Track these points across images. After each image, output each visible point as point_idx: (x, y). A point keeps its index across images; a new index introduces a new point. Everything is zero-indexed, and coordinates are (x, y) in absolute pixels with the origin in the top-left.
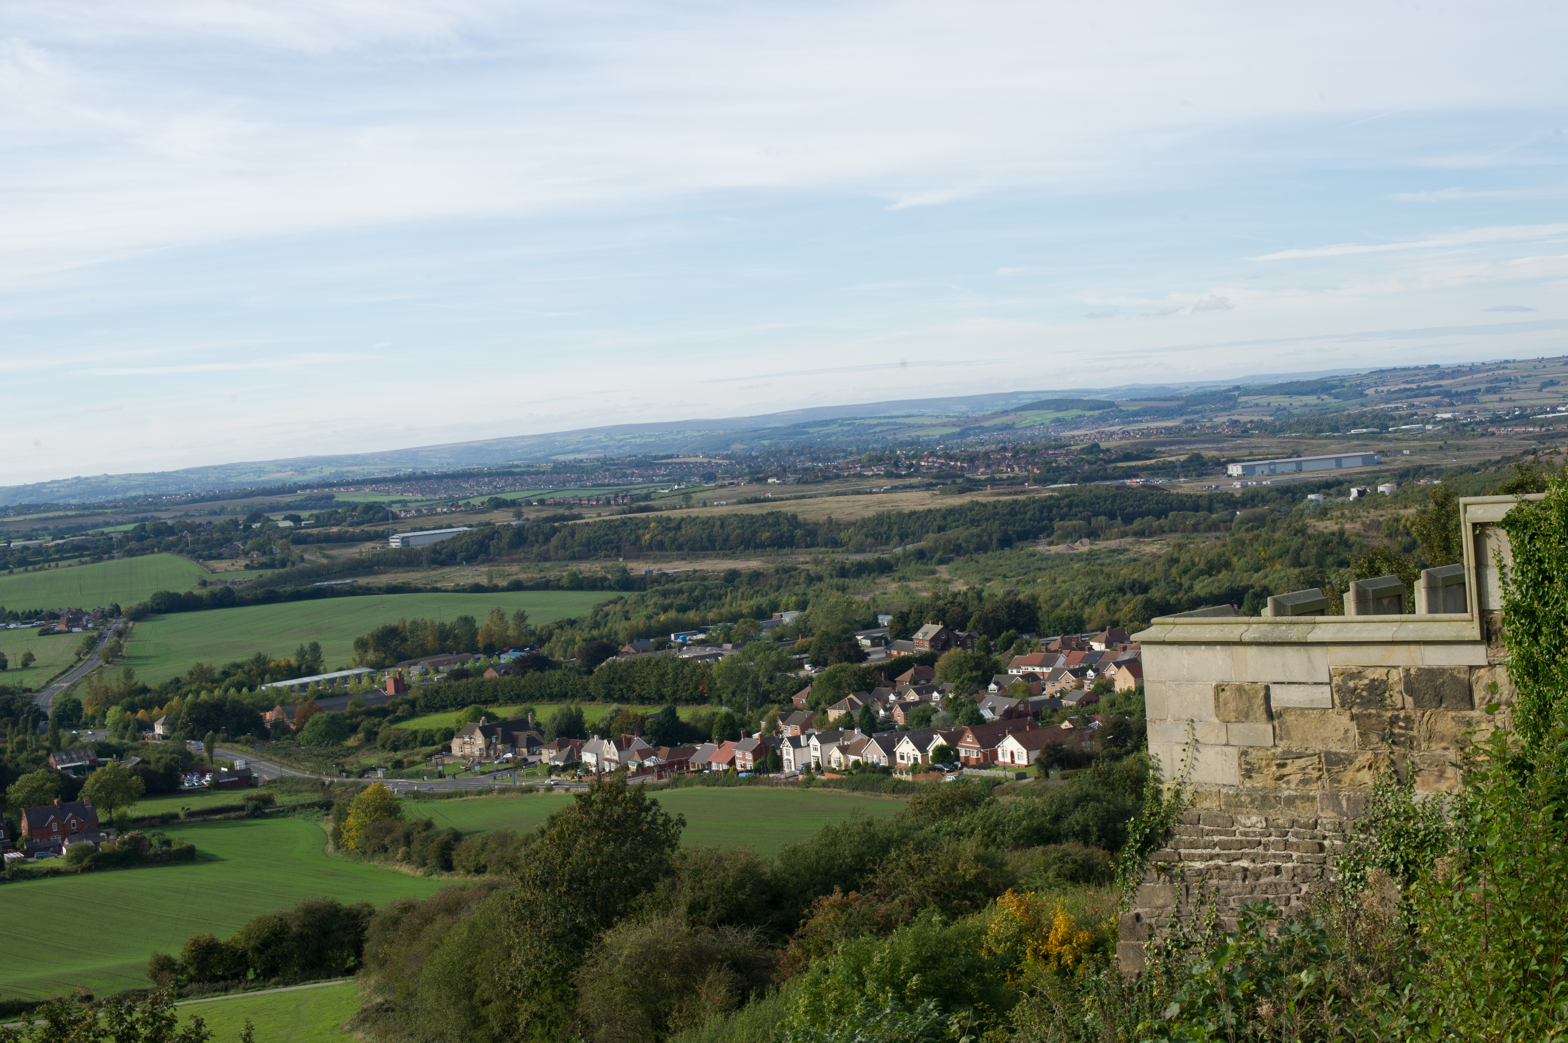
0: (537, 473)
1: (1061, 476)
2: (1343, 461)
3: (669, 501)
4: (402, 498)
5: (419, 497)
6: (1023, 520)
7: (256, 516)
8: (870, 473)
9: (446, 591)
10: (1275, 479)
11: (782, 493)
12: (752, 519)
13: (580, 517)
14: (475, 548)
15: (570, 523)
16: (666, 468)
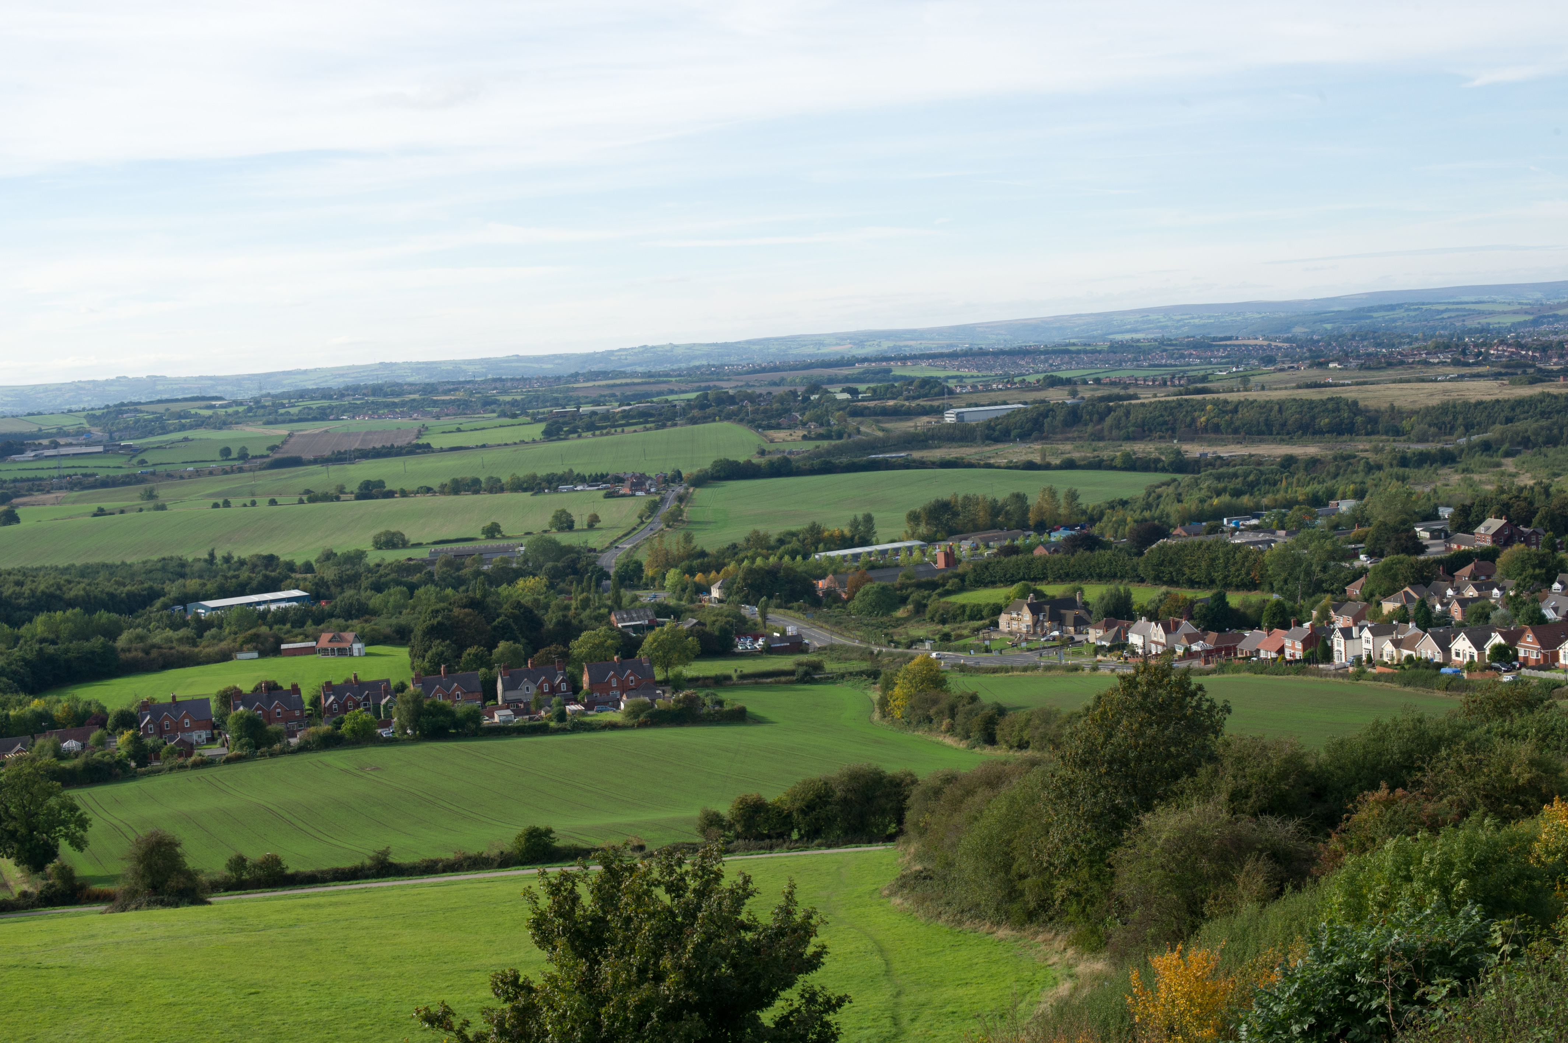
0: (1093, 352)
3: (1226, 384)
4: (958, 373)
5: (975, 373)
7: (815, 387)
8: (1436, 361)
9: (999, 467)
11: (1344, 378)
12: (1312, 405)
13: (1135, 397)
14: (1029, 425)
15: (1125, 403)
16: (1225, 350)
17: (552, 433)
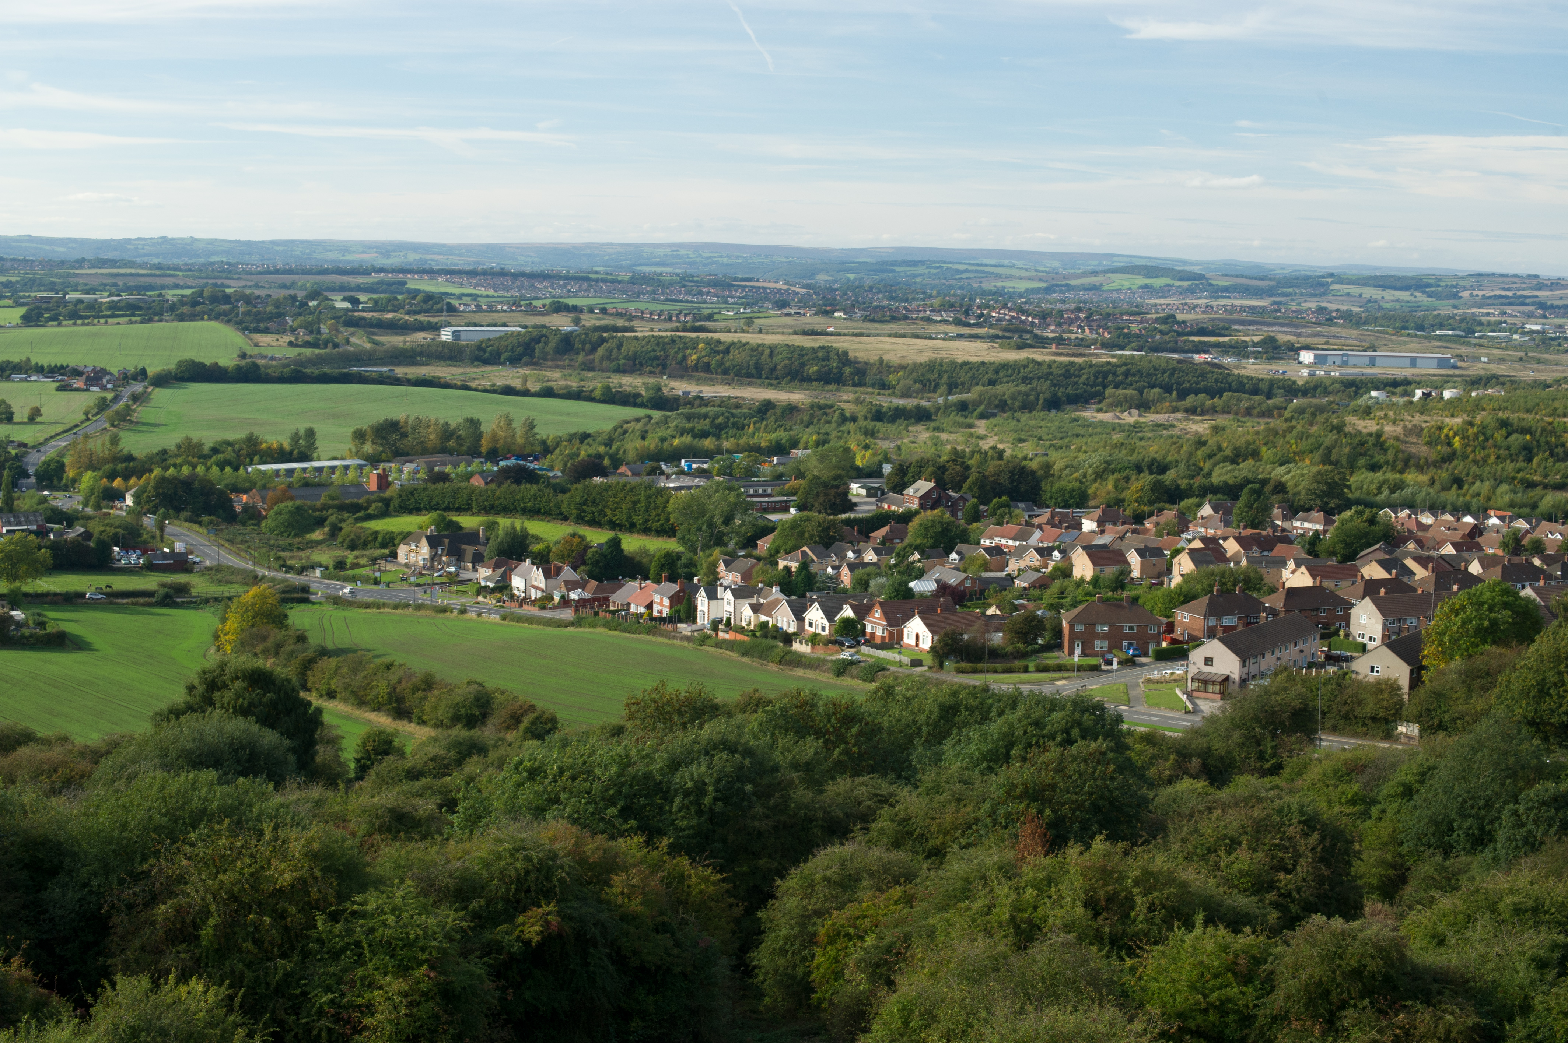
0: (613, 282)
1: (1130, 342)
2: (1418, 360)
3: (731, 324)
4: (474, 292)
5: (491, 292)
6: (1076, 383)
7: (318, 294)
8: (939, 318)
9: (476, 390)
10: (1345, 370)
11: (847, 328)
12: (802, 351)
13: (631, 329)
14: (520, 350)
15: (619, 334)
16: (743, 291)
17: (31, 319)
